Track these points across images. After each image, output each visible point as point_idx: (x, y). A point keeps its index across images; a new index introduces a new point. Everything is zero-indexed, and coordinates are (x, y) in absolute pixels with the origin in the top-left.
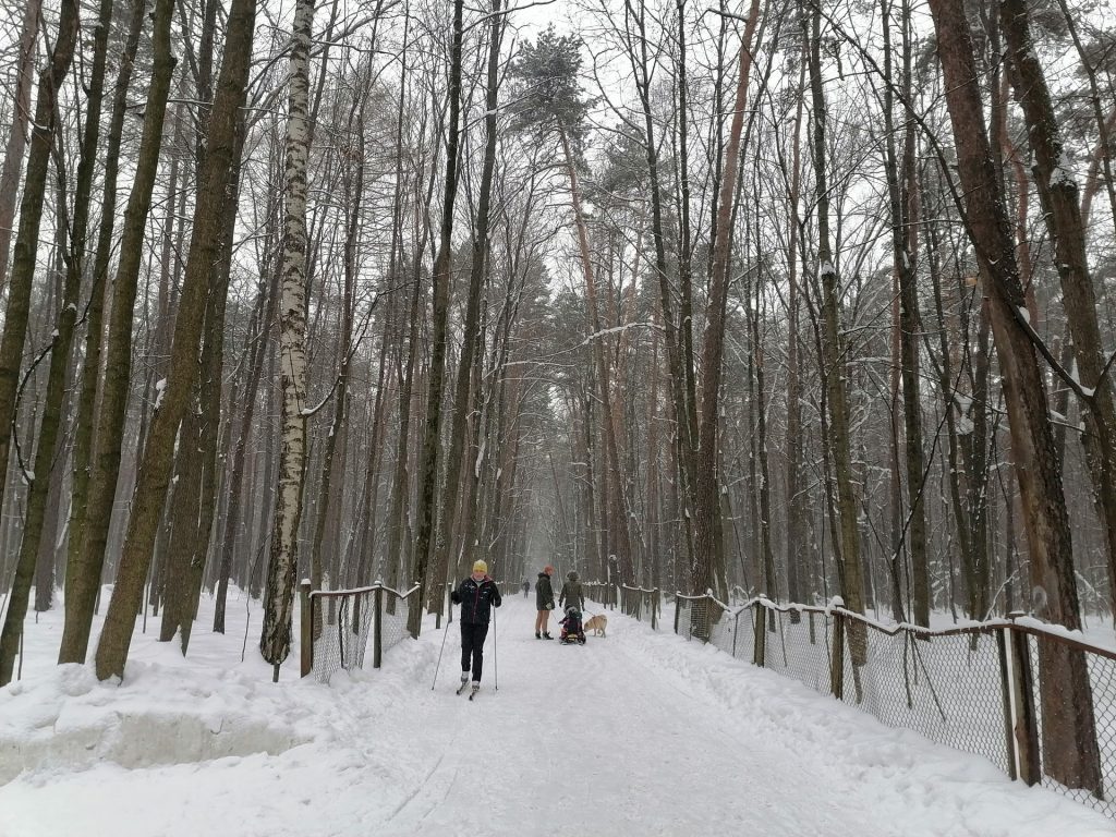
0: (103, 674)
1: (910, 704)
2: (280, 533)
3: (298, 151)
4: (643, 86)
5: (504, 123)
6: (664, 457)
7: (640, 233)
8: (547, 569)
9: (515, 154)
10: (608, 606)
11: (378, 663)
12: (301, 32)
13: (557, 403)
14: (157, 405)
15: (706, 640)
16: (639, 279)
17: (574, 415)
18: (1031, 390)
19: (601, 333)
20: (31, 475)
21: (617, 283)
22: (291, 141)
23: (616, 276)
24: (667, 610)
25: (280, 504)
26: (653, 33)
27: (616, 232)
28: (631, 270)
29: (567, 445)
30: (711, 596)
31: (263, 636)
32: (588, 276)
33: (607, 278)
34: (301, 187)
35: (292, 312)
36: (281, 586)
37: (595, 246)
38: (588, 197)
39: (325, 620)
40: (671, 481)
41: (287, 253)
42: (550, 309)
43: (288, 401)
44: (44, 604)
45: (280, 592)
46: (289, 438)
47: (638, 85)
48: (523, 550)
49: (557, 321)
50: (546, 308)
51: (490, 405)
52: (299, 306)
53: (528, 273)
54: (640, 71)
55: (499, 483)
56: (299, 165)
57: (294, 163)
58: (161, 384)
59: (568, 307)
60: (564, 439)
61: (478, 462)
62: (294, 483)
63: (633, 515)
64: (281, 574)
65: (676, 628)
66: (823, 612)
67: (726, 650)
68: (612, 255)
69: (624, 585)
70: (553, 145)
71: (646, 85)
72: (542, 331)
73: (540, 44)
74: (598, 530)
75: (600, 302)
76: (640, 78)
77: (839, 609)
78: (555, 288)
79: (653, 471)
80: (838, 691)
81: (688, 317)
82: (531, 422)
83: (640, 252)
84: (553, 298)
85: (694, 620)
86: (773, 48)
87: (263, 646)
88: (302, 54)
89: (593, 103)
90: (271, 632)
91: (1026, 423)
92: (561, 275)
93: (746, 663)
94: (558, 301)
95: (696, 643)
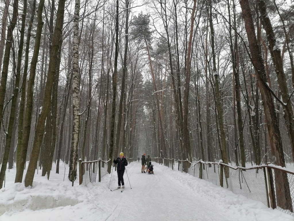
0: (26, 185)
1: (241, 188)
2: (73, 147)
3: (76, 46)
4: (166, 27)
5: (130, 37)
6: (174, 124)
7: (166, 65)
8: (144, 155)
9: (133, 45)
10: (161, 164)
11: (100, 181)
12: (76, 15)
13: (146, 110)
14: (40, 113)
15: (187, 172)
16: (166, 77)
17: (150, 113)
18: (270, 104)
19: (157, 91)
20: (7, 133)
21: (161, 78)
22: (75, 43)
23: (160, 76)
24: (176, 164)
25: (73, 139)
26: (168, 13)
27: (160, 65)
28: (164, 74)
29: (149, 121)
30: (188, 160)
31: (69, 174)
32: (153, 77)
33: (158, 77)
34: (77, 55)
35: (75, 88)
36: (74, 161)
37: (155, 69)
38: (152, 56)
39: (85, 169)
40: (176, 130)
41: (74, 72)
42: (143, 86)
43: (75, 112)
44: (11, 167)
45: (74, 162)
46: (75, 121)
47: (165, 27)
48: (138, 149)
49: (145, 89)
50: (142, 85)
51: (128, 111)
52: (77, 86)
53: (137, 76)
54: (165, 23)
55: (131, 132)
56: (76, 49)
57: (75, 49)
58: (41, 108)
59: (148, 85)
60: (148, 120)
61: (125, 126)
62: (77, 133)
63: (166, 139)
64: (74, 158)
65: (179, 169)
66: (217, 164)
67: (192, 175)
68: (159, 71)
69: (165, 158)
70: (143, 43)
71: (167, 27)
72: (141, 91)
73: (139, 16)
74: (157, 144)
75: (156, 84)
76: (165, 25)
77: (222, 163)
78: (144, 80)
79: (171, 128)
80: (222, 185)
81: (180, 87)
82: (139, 115)
83: (166, 70)
84: (144, 83)
85: (183, 167)
86: (200, 16)
87: (69, 177)
88: (77, 21)
89: (153, 32)
90: (71, 173)
91: (269, 113)
92: (146, 77)
93: (197, 178)
94: (145, 83)
95: (184, 173)
